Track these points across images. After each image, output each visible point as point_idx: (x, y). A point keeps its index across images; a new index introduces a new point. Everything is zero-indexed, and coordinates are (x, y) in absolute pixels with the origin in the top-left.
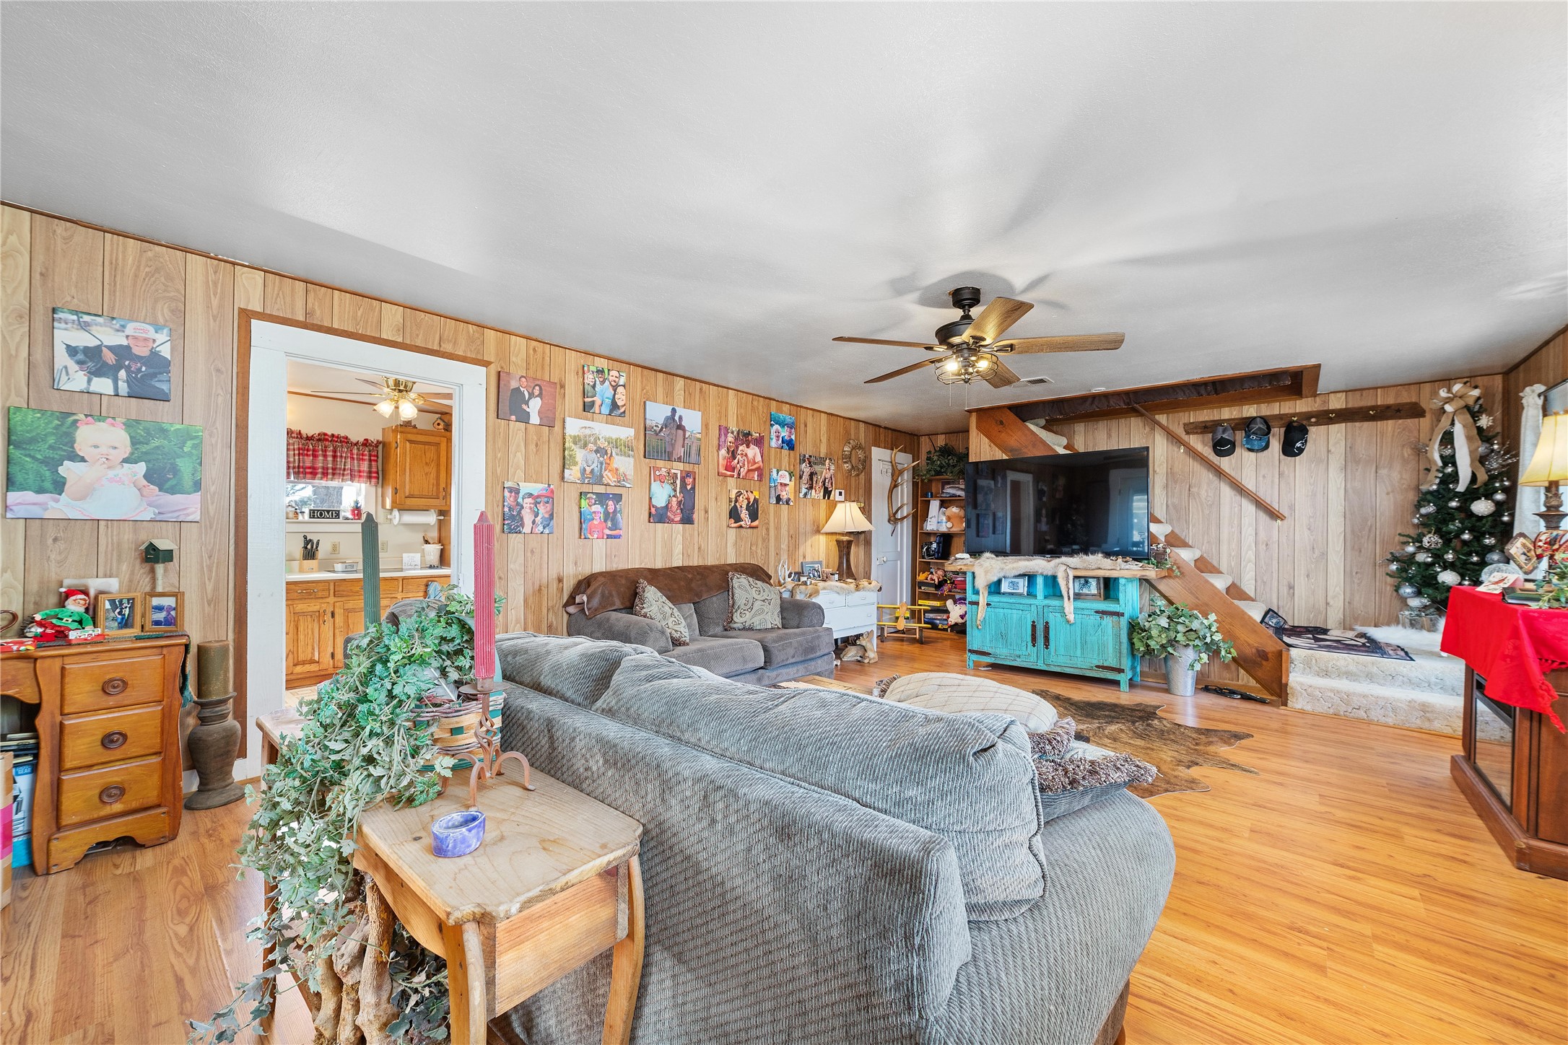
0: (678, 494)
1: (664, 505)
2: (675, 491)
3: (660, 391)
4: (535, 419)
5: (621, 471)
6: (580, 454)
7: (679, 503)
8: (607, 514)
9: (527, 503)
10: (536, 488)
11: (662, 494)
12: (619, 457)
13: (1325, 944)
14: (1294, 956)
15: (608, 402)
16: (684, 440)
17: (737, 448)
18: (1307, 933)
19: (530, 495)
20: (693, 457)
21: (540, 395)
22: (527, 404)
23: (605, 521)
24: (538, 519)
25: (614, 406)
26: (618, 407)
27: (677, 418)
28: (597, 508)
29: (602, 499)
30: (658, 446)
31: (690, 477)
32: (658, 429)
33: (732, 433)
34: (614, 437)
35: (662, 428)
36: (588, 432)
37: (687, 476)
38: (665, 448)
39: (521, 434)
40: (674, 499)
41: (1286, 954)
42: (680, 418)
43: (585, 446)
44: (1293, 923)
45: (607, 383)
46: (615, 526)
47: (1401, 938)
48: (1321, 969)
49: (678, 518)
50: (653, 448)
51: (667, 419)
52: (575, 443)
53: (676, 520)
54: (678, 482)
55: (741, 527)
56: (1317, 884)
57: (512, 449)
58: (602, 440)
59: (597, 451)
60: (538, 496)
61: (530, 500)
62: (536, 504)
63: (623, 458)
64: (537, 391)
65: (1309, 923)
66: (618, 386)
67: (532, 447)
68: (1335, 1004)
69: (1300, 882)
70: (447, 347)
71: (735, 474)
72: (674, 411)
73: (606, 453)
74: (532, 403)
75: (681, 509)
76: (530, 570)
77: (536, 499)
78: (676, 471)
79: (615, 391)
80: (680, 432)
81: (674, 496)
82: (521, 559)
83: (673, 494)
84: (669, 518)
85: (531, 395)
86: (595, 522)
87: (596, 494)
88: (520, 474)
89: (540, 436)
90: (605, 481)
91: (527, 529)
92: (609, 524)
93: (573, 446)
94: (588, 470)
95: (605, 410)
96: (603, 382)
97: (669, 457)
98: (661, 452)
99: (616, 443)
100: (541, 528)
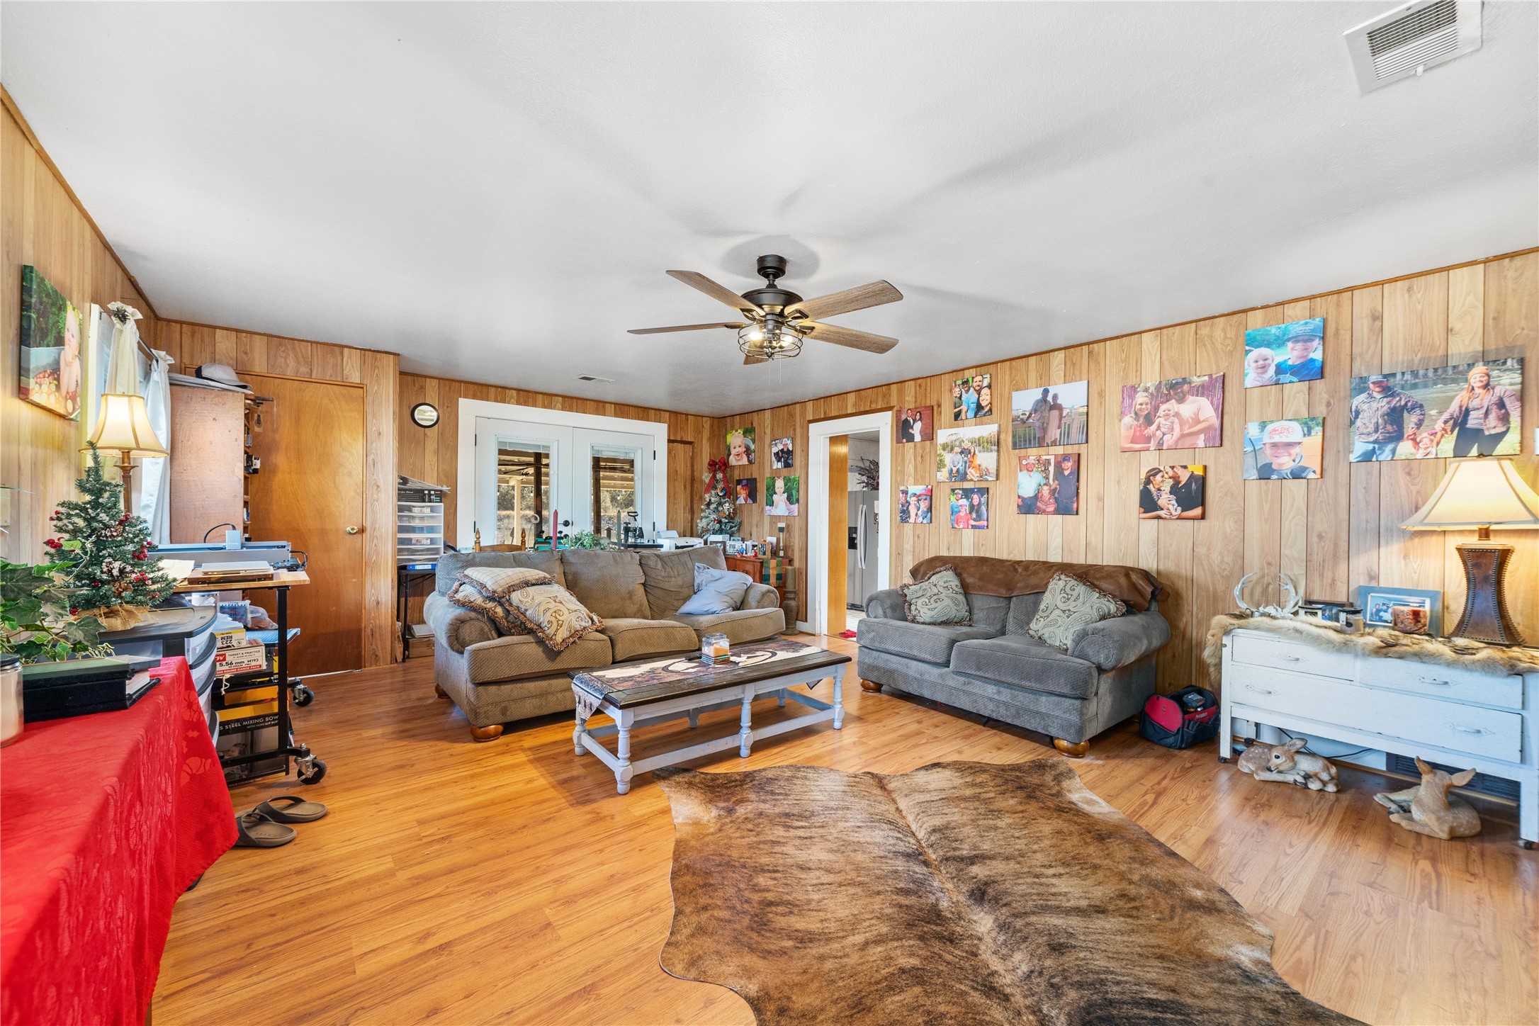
0: (1051, 482)
1: (1031, 494)
2: (1047, 478)
3: (1033, 376)
4: (918, 438)
5: (983, 467)
6: (948, 458)
7: (1053, 492)
8: (972, 507)
9: (913, 500)
10: (919, 489)
11: (1028, 484)
12: (982, 454)
13: (425, 840)
14: (438, 819)
15: (973, 406)
16: (1060, 420)
17: (1157, 409)
18: (438, 841)
19: (915, 495)
20: (1076, 436)
21: (920, 419)
22: (912, 428)
23: (970, 513)
24: (920, 513)
25: (979, 407)
26: (983, 408)
27: (1050, 398)
28: (964, 502)
29: (967, 493)
30: (1025, 435)
31: (1069, 460)
32: (1025, 417)
33: (1146, 390)
34: (977, 437)
35: (1030, 414)
36: (954, 438)
37: (1064, 460)
38: (1035, 434)
39: (912, 451)
40: (1046, 488)
41: (443, 817)
42: (1055, 397)
43: (952, 449)
44: (451, 842)
45: (972, 389)
46: (979, 518)
47: (376, 888)
48: (421, 822)
49: (1051, 509)
50: (1020, 437)
51: (1037, 402)
52: (944, 449)
53: (1048, 510)
54: (1052, 469)
55: (1159, 517)
56: (451, 897)
57: (906, 463)
58: (966, 442)
59: (962, 453)
60: (920, 495)
61: (914, 499)
62: (918, 501)
63: (986, 454)
64: (918, 417)
65: (441, 849)
66: (982, 388)
67: (919, 459)
68: (407, 809)
69: (465, 887)
70: (874, 406)
71: (1152, 445)
72: (1046, 392)
73: (970, 453)
74: (915, 427)
75: (1056, 498)
76: (917, 550)
77: (918, 497)
78: (1047, 457)
79: (979, 394)
80: (1055, 413)
81: (1045, 484)
82: (911, 542)
83: (1043, 482)
84: (1039, 509)
85: (915, 421)
86: (962, 514)
87: (963, 489)
88: (911, 479)
89: (924, 449)
90: (969, 477)
91: (912, 520)
92: (974, 515)
93: (943, 452)
94: (955, 470)
95: (971, 414)
96: (967, 392)
97: (1041, 442)
98: (1030, 440)
99: (979, 442)
100: (921, 519)
